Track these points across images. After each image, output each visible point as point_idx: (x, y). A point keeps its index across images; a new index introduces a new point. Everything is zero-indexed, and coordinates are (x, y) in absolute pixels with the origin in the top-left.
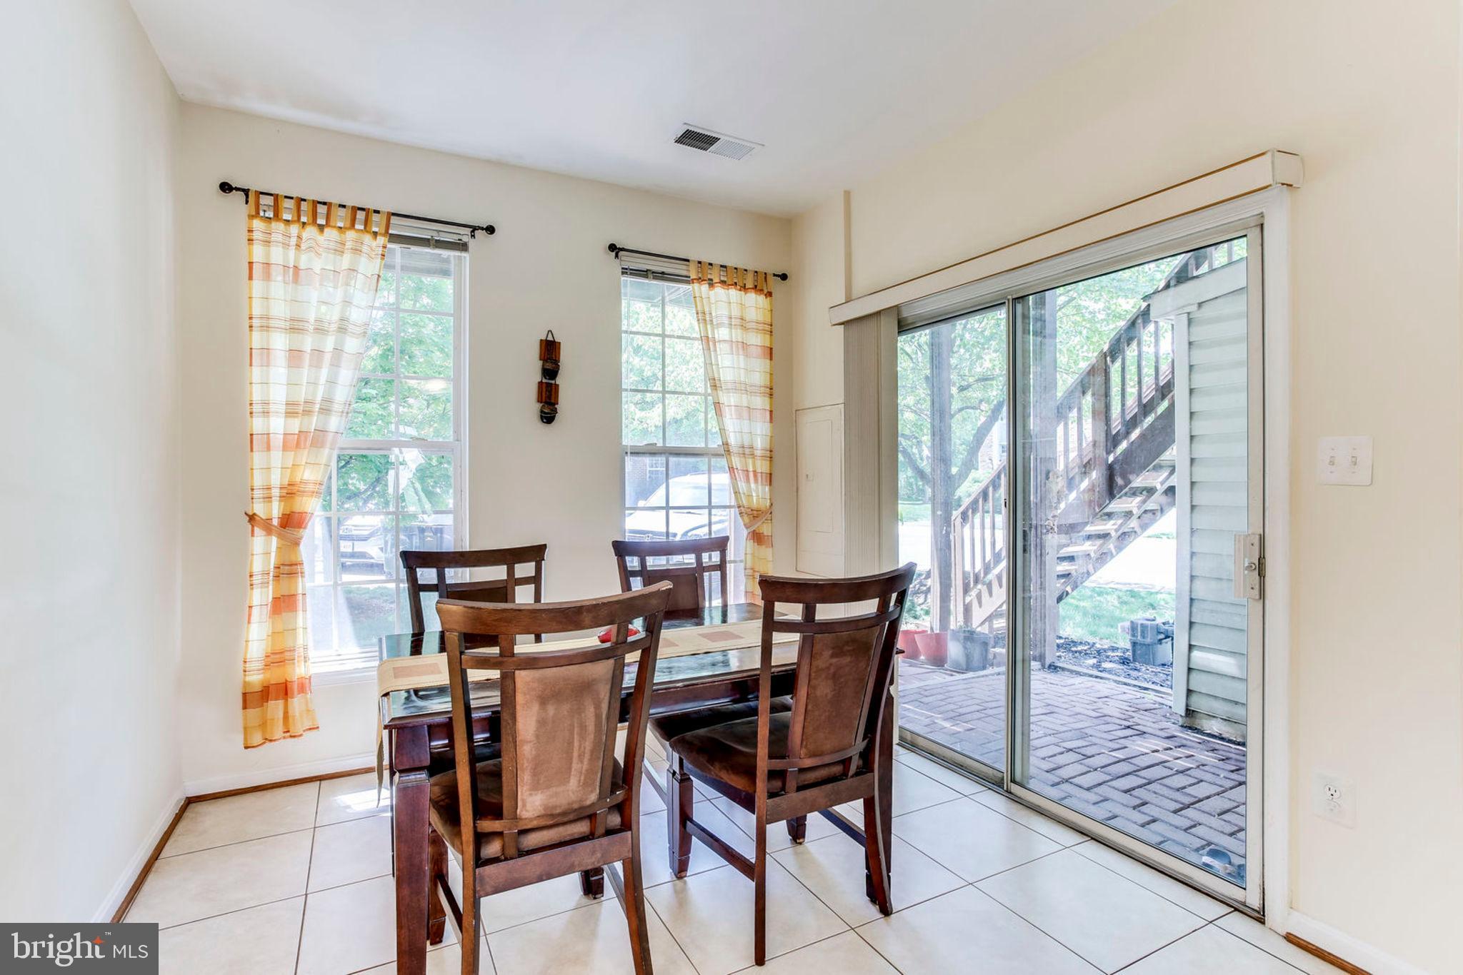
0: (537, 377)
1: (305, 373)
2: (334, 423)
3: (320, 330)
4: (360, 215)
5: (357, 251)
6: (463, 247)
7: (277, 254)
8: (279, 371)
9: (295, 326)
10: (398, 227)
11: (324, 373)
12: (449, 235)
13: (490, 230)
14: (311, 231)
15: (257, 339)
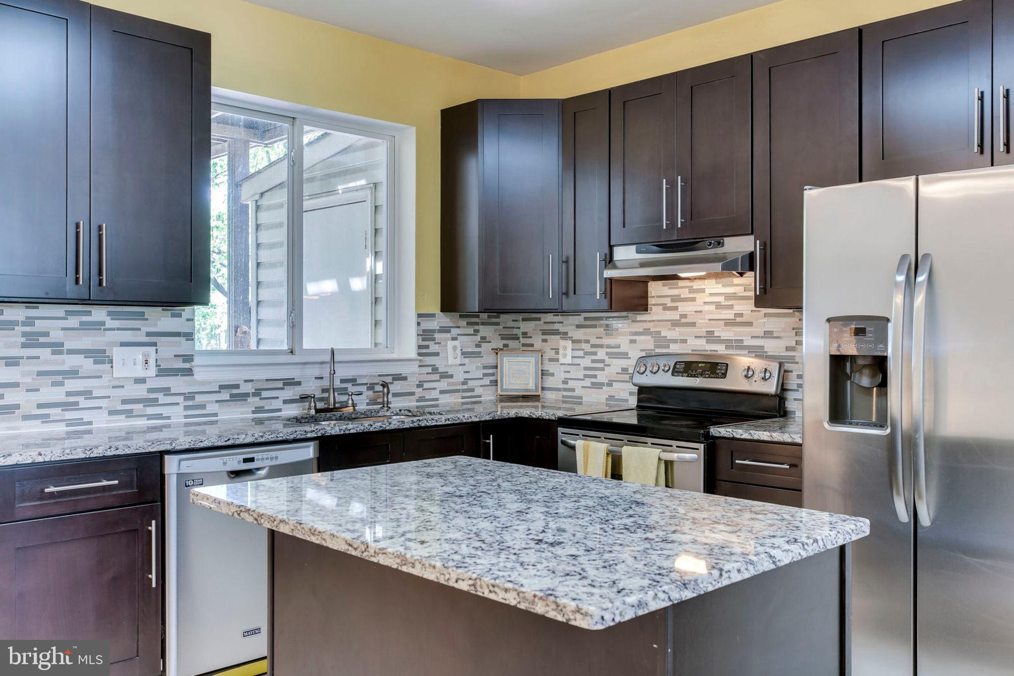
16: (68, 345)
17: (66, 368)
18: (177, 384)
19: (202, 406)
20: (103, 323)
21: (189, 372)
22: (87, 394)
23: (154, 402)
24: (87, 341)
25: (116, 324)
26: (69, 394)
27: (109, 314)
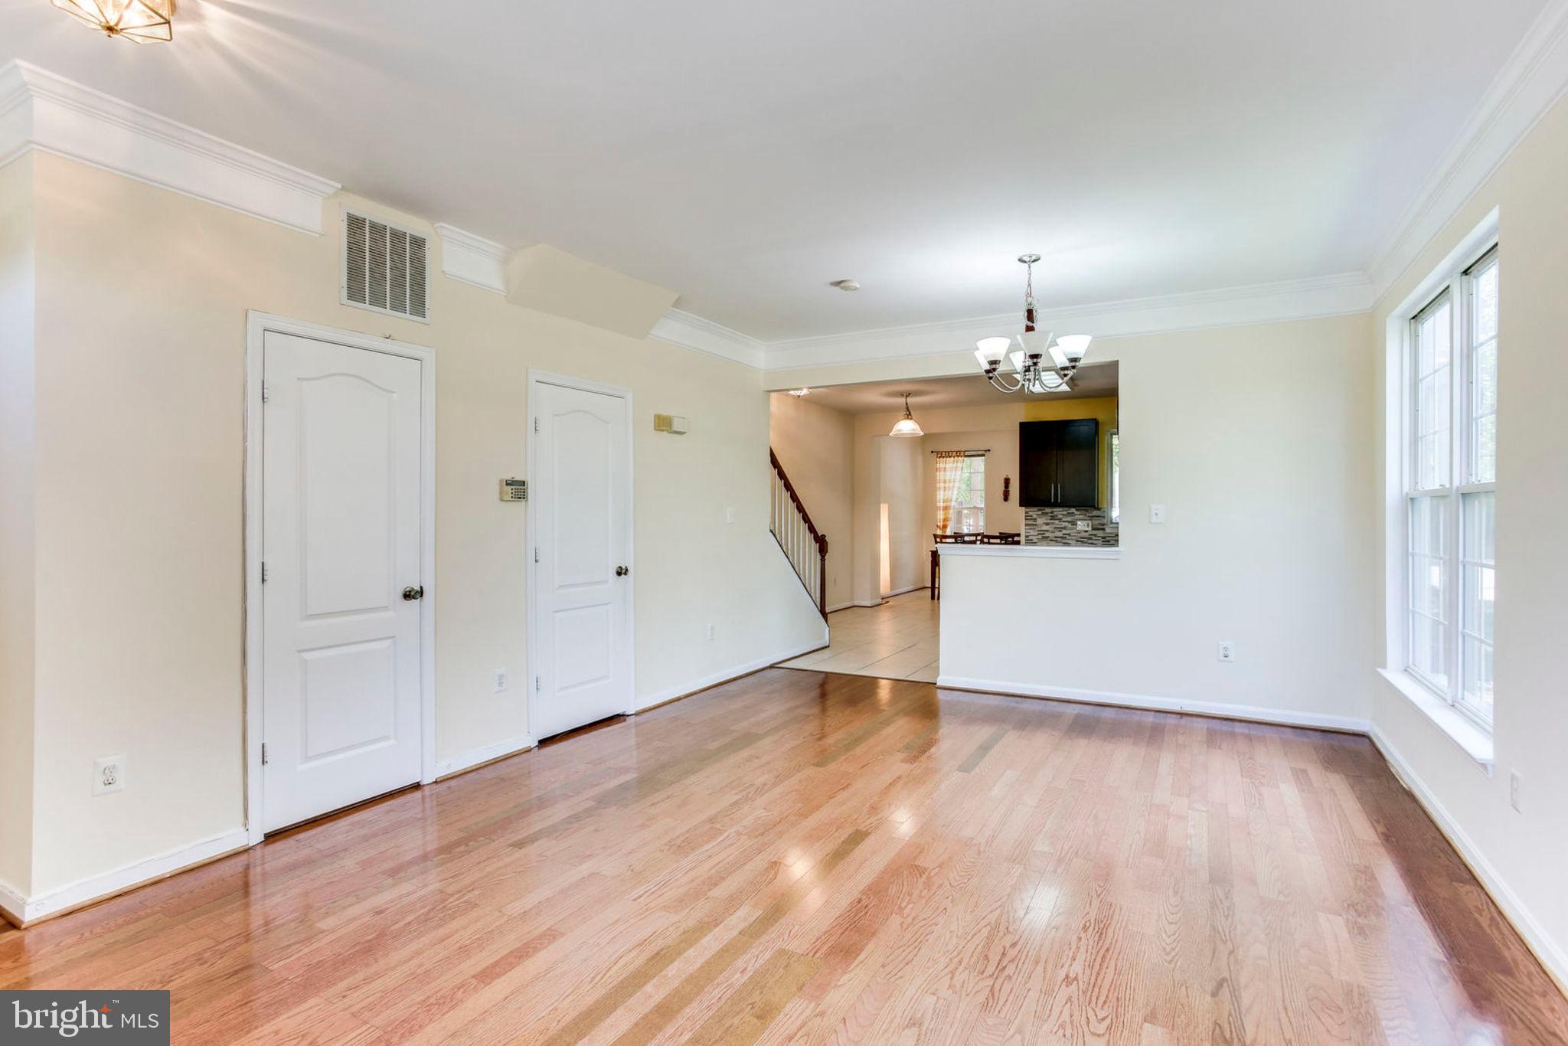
0: (1003, 488)
1: (947, 492)
2: (953, 504)
3: (950, 482)
4: (959, 454)
5: (957, 462)
6: (983, 455)
7: (942, 466)
8: (942, 492)
9: (945, 482)
10: (967, 453)
11: (950, 492)
12: (980, 453)
13: (989, 450)
14: (948, 459)
15: (938, 485)
16: (1064, 519)
17: (1063, 526)
18: (1100, 533)
19: (1109, 541)
20: (1073, 513)
21: (1104, 529)
22: (1069, 535)
23: (1091, 539)
24: (1069, 519)
25: (1078, 513)
26: (1064, 534)
27: (1076, 510)
